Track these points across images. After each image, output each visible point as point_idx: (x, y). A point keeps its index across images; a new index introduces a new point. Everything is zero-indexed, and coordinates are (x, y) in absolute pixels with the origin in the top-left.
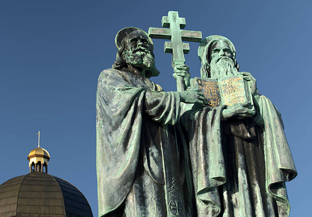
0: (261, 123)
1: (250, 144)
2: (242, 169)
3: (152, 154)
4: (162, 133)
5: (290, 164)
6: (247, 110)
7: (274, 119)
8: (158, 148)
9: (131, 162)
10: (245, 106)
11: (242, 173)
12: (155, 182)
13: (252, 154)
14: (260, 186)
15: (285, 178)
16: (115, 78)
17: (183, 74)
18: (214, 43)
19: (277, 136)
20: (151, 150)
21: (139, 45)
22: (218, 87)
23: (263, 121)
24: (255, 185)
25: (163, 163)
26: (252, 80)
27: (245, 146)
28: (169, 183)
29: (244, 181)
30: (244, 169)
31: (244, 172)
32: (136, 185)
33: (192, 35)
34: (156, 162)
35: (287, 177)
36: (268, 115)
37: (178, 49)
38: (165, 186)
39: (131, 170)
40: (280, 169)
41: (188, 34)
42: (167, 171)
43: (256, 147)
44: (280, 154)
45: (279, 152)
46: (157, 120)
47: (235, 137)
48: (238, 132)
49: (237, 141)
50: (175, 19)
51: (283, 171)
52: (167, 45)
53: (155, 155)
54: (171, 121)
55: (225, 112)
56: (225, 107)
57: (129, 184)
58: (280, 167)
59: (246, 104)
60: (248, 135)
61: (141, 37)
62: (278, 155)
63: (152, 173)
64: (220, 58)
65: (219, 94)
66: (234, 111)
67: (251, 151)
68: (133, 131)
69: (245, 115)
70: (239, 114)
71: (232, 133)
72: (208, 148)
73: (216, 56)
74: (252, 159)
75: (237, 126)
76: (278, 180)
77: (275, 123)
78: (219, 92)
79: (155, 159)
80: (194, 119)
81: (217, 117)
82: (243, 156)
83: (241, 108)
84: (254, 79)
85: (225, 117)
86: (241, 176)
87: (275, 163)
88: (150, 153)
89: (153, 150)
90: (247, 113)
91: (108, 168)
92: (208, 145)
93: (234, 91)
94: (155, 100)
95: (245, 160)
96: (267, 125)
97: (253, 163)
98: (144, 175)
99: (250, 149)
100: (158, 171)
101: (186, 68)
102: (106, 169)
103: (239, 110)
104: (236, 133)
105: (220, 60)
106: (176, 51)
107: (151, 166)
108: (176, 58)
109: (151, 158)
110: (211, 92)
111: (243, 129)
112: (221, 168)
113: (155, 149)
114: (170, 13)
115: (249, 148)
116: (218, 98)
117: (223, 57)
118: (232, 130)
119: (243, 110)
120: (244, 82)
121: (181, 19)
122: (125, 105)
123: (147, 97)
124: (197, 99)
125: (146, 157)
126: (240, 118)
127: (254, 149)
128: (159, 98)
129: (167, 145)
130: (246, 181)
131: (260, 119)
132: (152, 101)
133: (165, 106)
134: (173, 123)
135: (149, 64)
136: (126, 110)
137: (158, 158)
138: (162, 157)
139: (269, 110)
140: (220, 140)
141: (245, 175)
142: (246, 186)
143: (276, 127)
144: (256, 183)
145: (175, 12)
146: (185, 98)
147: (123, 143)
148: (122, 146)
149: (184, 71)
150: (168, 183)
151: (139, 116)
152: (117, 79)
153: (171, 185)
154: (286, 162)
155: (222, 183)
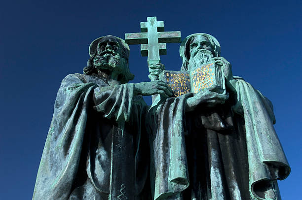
0: (240, 110)
1: (227, 137)
2: (214, 168)
3: (99, 157)
4: (116, 132)
5: (277, 154)
6: (215, 94)
7: (254, 103)
8: (107, 150)
9: (69, 167)
10: (213, 90)
11: (216, 173)
12: (97, 192)
13: (229, 149)
14: (240, 189)
15: (273, 174)
16: (70, 80)
17: (156, 73)
18: (192, 39)
19: (258, 122)
20: (99, 152)
21: (107, 48)
22: (188, 78)
23: (241, 108)
24: (234, 188)
25: (112, 166)
26: (224, 63)
27: (220, 139)
28: (116, 190)
29: (218, 183)
30: (218, 168)
31: (218, 171)
32: (73, 196)
33: (170, 35)
34: (103, 166)
35: (276, 173)
36: (246, 99)
37: (153, 50)
38: (110, 196)
39: (68, 178)
40: (264, 162)
41: (165, 35)
42: (115, 177)
43: (236, 140)
44: (262, 144)
45: (262, 141)
46: (106, 116)
47: (208, 130)
48: (210, 123)
49: (210, 135)
50: (152, 23)
51: (269, 165)
52: (143, 48)
53: (103, 158)
54: (122, 115)
55: (190, 100)
56: (192, 95)
57: (65, 195)
58: (263, 160)
59: (214, 87)
60: (222, 125)
61: (110, 40)
62: (260, 145)
63: (95, 180)
64: (197, 52)
65: (190, 85)
66: (200, 98)
67: (228, 145)
68: (76, 131)
69: (214, 101)
70: (206, 100)
71: (203, 125)
72: (169, 144)
73: (193, 50)
74: (230, 154)
75: (209, 117)
76: (261, 177)
77: (254, 108)
78: (190, 82)
79: (101, 163)
80: (156, 113)
81: (180, 106)
82: (216, 152)
83: (207, 92)
84: (226, 62)
85: (190, 106)
86: (215, 177)
87: (257, 156)
88: (97, 156)
89: (102, 152)
90: (216, 98)
91: (46, 179)
92: (169, 141)
93: (205, 78)
94: (104, 93)
95: (220, 156)
96: (245, 111)
97: (232, 160)
98: (86, 184)
99: (227, 142)
100: (103, 177)
101: (159, 66)
102: (43, 180)
103: (206, 96)
104: (207, 125)
105: (198, 54)
106: (151, 52)
107: (96, 171)
108: (150, 58)
109: (97, 162)
110: (179, 84)
111: (215, 119)
112: (180, 167)
113: (104, 151)
114: (149, 19)
115: (225, 142)
116: (188, 88)
117: (201, 50)
118: (203, 121)
119: (210, 95)
120: (216, 67)
121: (159, 22)
122: (69, 103)
123: (95, 92)
124: (156, 89)
125: (89, 160)
126: (210, 106)
127: (233, 143)
128: (109, 92)
129: (120, 146)
130: (220, 183)
131: (237, 106)
132: (100, 96)
133: (115, 99)
134: (126, 118)
135: (114, 64)
136: (71, 108)
137: (106, 161)
138: (110, 160)
139: (248, 95)
140: (181, 131)
141: (219, 176)
142: (220, 190)
143: (256, 112)
144: (235, 185)
145: (153, 17)
146: (141, 89)
147: (64, 147)
148: (62, 150)
149: (158, 69)
150: (114, 192)
151: (83, 113)
152: (72, 80)
153: (118, 194)
154: (271, 153)
155: (185, 187)
